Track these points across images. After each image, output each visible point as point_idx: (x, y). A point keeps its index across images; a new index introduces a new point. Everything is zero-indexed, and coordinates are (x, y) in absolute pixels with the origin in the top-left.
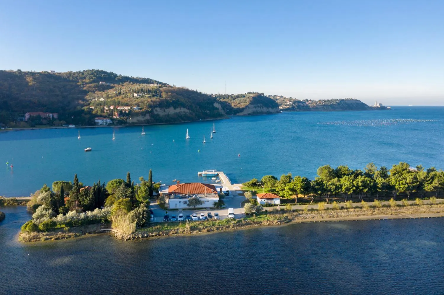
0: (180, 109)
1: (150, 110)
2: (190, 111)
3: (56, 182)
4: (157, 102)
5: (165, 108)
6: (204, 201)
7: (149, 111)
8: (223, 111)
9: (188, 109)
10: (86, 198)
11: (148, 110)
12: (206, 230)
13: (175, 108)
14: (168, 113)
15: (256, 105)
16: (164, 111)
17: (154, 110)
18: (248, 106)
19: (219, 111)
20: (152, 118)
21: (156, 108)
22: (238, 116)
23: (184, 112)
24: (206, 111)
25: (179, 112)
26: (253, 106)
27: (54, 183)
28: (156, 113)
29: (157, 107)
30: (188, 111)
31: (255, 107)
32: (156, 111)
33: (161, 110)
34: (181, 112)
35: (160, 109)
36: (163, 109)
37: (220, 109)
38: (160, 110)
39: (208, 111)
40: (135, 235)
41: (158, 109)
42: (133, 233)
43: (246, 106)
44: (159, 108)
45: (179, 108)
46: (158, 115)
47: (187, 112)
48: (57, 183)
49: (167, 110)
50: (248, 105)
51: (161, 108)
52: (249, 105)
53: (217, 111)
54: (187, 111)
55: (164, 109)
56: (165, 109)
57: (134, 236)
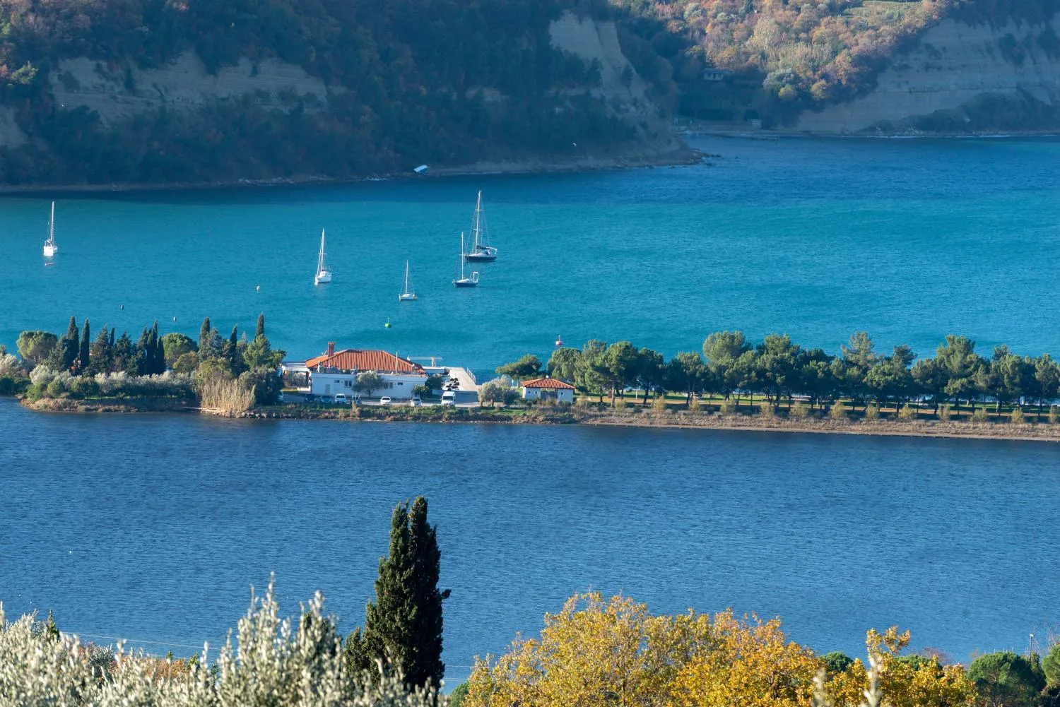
0: (255, 72)
1: (24, 81)
2: (339, 90)
3: (27, 332)
4: (71, 16)
5: (134, 66)
6: (391, 384)
7: (17, 84)
8: (638, 89)
9: (320, 71)
10: (129, 358)
11: (14, 75)
12: (392, 417)
13: (212, 64)
14: (158, 103)
15: (1020, 31)
16: (130, 85)
17: (53, 78)
18: (925, 40)
19: (596, 93)
20: (42, 145)
21: (67, 65)
22: (811, 137)
23: (285, 96)
24: (471, 93)
25: (245, 101)
26: (983, 34)
27: (23, 333)
28: (65, 101)
29: (72, 51)
30: (316, 88)
31: (1012, 51)
32: (70, 83)
33: (103, 81)
34: (263, 95)
35: (98, 69)
36: (119, 72)
37: (607, 75)
38: (97, 79)
39: (490, 95)
40: (255, 413)
41: (83, 69)
42: (250, 409)
43: (907, 43)
44: (92, 64)
45: (245, 64)
46: (84, 117)
47: (310, 97)
48: (31, 335)
49: (147, 80)
50: (922, 31)
51: (104, 64)
52: (931, 24)
53: (578, 91)
54: (306, 85)
55: (129, 72)
56: (136, 72)
57: (252, 414)
